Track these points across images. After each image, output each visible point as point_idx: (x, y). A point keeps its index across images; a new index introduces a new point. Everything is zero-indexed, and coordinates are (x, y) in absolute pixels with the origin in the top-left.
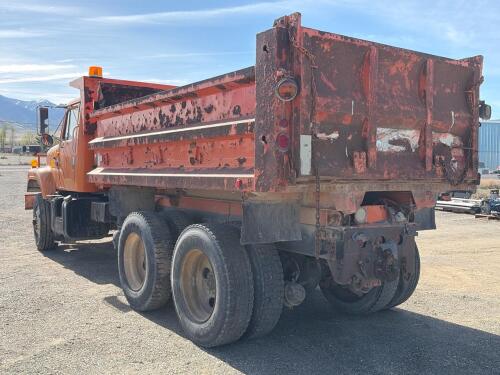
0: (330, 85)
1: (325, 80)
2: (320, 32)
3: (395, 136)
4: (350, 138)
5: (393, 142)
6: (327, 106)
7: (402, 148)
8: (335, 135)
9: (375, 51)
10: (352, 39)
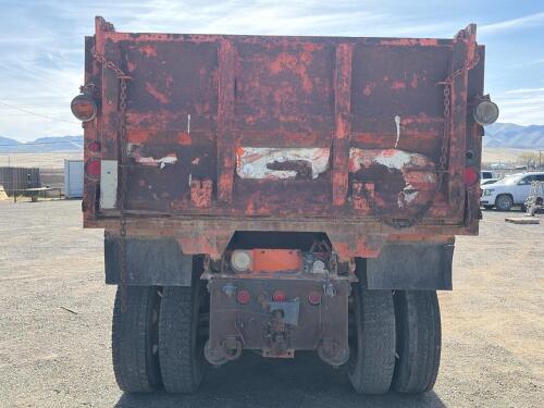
0: (161, 96)
1: (153, 92)
2: (131, 34)
3: (279, 157)
4: (196, 162)
5: (276, 166)
6: (145, 124)
7: (293, 174)
8: (171, 159)
9: (228, 46)
10: (186, 36)
